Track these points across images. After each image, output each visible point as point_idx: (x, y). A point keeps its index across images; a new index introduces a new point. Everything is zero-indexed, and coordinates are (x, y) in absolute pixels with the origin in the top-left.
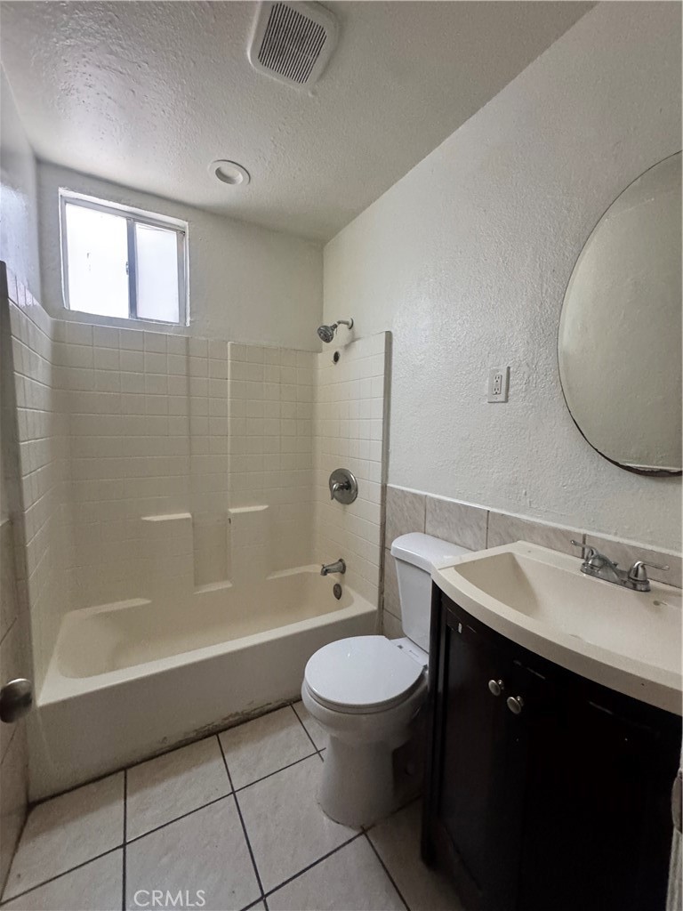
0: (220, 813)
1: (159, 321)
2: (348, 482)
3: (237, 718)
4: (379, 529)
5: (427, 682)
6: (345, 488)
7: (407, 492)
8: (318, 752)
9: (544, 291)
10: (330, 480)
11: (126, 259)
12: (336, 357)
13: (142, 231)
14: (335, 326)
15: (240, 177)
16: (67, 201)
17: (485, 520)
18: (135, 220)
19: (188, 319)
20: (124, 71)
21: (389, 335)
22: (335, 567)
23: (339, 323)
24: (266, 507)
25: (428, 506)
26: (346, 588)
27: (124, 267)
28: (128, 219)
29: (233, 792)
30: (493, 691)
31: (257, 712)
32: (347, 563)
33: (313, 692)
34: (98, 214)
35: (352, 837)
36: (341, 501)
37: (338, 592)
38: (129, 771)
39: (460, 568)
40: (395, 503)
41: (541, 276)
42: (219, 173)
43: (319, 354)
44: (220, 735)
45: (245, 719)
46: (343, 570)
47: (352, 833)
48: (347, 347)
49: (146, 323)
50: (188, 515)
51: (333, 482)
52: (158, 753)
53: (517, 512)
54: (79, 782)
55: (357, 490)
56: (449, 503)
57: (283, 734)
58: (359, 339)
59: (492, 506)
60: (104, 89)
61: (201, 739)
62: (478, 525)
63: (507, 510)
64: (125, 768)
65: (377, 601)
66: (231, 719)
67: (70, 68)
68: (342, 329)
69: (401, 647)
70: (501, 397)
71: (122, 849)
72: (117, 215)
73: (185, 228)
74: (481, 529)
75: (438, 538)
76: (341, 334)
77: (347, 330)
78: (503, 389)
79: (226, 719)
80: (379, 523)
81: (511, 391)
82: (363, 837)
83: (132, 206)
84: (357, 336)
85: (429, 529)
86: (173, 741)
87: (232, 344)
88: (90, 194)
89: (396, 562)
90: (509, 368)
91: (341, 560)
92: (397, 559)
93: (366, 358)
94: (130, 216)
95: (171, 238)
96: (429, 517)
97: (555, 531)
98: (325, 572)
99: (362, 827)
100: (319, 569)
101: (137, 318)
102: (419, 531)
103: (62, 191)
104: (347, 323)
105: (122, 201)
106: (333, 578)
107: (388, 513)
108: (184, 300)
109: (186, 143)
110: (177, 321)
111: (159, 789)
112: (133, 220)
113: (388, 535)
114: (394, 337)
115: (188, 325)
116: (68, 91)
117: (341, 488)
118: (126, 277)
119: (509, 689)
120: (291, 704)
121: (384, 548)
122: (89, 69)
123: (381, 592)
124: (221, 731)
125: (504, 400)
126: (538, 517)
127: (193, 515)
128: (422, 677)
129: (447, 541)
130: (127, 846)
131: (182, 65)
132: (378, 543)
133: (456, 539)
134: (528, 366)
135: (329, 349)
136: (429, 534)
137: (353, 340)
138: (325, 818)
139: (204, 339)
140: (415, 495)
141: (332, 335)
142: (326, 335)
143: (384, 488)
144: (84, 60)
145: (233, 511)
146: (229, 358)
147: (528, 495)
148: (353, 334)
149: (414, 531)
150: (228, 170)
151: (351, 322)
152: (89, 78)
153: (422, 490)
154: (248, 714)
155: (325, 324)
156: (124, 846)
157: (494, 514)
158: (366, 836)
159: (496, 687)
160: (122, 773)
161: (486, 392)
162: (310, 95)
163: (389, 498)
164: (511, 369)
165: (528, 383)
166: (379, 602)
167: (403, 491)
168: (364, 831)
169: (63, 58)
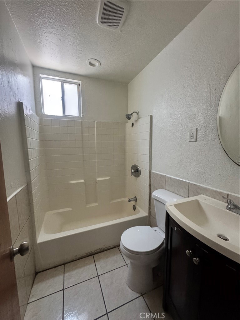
0: (94, 283)
1: (72, 116)
2: (137, 169)
3: (99, 250)
4: (148, 187)
5: (164, 245)
6: (136, 172)
7: (159, 174)
8: (127, 265)
9: (211, 98)
10: (131, 169)
11: (61, 96)
12: (133, 125)
13: (66, 86)
14: (132, 114)
15: (97, 64)
16: (42, 78)
17: (188, 186)
18: (64, 82)
19: (82, 114)
20: (57, 33)
21: (151, 117)
22: (133, 199)
23: (133, 112)
24: (109, 178)
25: (166, 179)
26: (137, 207)
27: (61, 99)
28: (61, 82)
29: (98, 276)
30: (188, 254)
31: (106, 248)
32: (137, 198)
33: (124, 245)
34: (52, 81)
35: (138, 296)
36: (135, 176)
37: (134, 208)
38: (65, 265)
39: (177, 206)
40: (154, 178)
41: (210, 92)
42: (90, 63)
43: (127, 124)
44: (94, 256)
45: (102, 251)
46: (136, 200)
47: (138, 295)
48: (136, 121)
49: (68, 117)
50: (83, 181)
51: (132, 169)
52: (74, 260)
53: (201, 183)
54: (51, 267)
55: (140, 172)
56: (174, 179)
57: (115, 257)
58: (141, 118)
59: (191, 181)
60: (51, 40)
61: (88, 257)
62: (185, 188)
63: (196, 182)
64: (64, 264)
65: (148, 212)
66: (98, 250)
67: (40, 35)
68: (135, 114)
69: (156, 231)
70: (194, 140)
71: (63, 291)
72: (58, 81)
73: (80, 83)
74: (186, 189)
75: (170, 191)
76: (134, 117)
77: (137, 115)
78: (195, 136)
79: (96, 250)
80: (149, 185)
81: (198, 137)
82: (142, 297)
83: (63, 78)
84: (140, 117)
85: (167, 188)
86: (78, 256)
87: (96, 122)
88: (49, 75)
89: (154, 200)
90: (197, 128)
91: (135, 197)
92: (154, 199)
93: (143, 125)
94: (62, 81)
95: (75, 87)
96: (167, 183)
97: (216, 192)
98: (130, 201)
99: (142, 294)
100: (127, 199)
101: (65, 115)
102: (163, 188)
103: (41, 75)
104: (136, 112)
105: (59, 76)
106: (133, 203)
107: (152, 181)
108: (80, 108)
109: (78, 54)
110: (78, 115)
111: (75, 272)
112: (63, 82)
113: (152, 189)
114: (153, 117)
115: (82, 117)
116: (40, 43)
117: (135, 171)
118: (61, 102)
119: (194, 255)
120: (118, 247)
121: (150, 194)
122: (46, 34)
123: (150, 209)
124: (94, 254)
125: (195, 141)
126: (208, 186)
127: (85, 181)
128: (163, 243)
129: (173, 192)
130: (65, 290)
131: (75, 28)
132: (148, 192)
133: (177, 192)
134: (205, 128)
135: (130, 122)
136: (166, 190)
137: (138, 118)
138: (129, 289)
139: (87, 121)
140: (161, 175)
141: (131, 117)
142: (129, 117)
143: (150, 172)
144: (44, 32)
145: (98, 179)
146: (95, 127)
147: (205, 177)
148: (139, 116)
149: (161, 188)
150: (93, 62)
151: (137, 112)
152: (46, 37)
153: (164, 173)
154: (103, 249)
155: (129, 113)
156: (63, 290)
157: (191, 184)
158: (143, 297)
159: (189, 253)
160: (63, 265)
161: (188, 137)
162: (120, 32)
163: (152, 176)
164: (198, 129)
165: (205, 134)
166: (149, 213)
167: (157, 174)
168: (142, 295)
169: (38, 32)
